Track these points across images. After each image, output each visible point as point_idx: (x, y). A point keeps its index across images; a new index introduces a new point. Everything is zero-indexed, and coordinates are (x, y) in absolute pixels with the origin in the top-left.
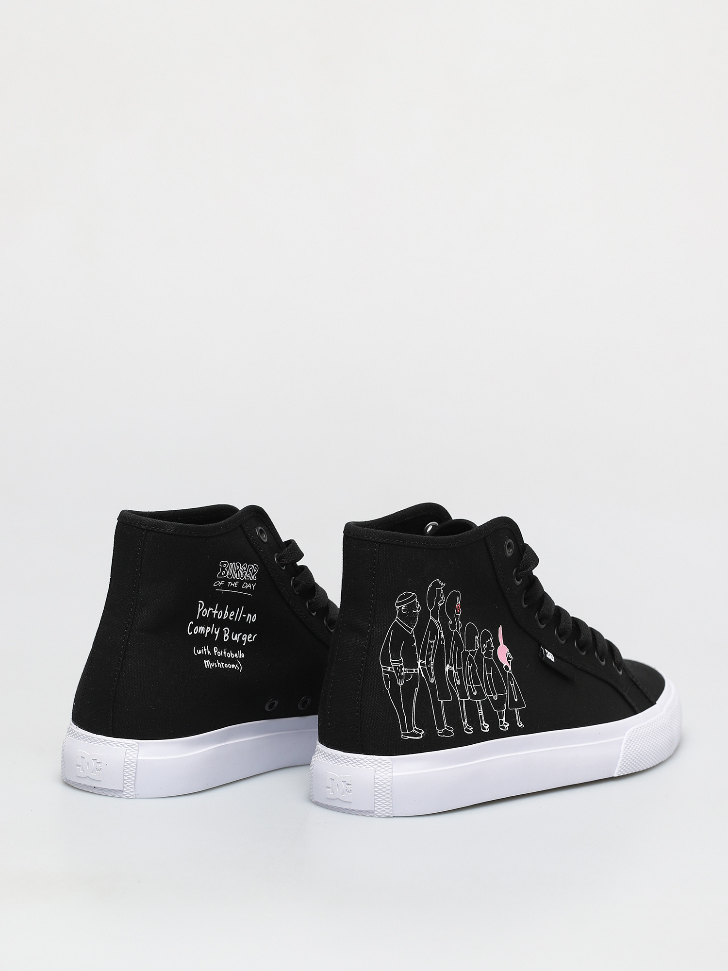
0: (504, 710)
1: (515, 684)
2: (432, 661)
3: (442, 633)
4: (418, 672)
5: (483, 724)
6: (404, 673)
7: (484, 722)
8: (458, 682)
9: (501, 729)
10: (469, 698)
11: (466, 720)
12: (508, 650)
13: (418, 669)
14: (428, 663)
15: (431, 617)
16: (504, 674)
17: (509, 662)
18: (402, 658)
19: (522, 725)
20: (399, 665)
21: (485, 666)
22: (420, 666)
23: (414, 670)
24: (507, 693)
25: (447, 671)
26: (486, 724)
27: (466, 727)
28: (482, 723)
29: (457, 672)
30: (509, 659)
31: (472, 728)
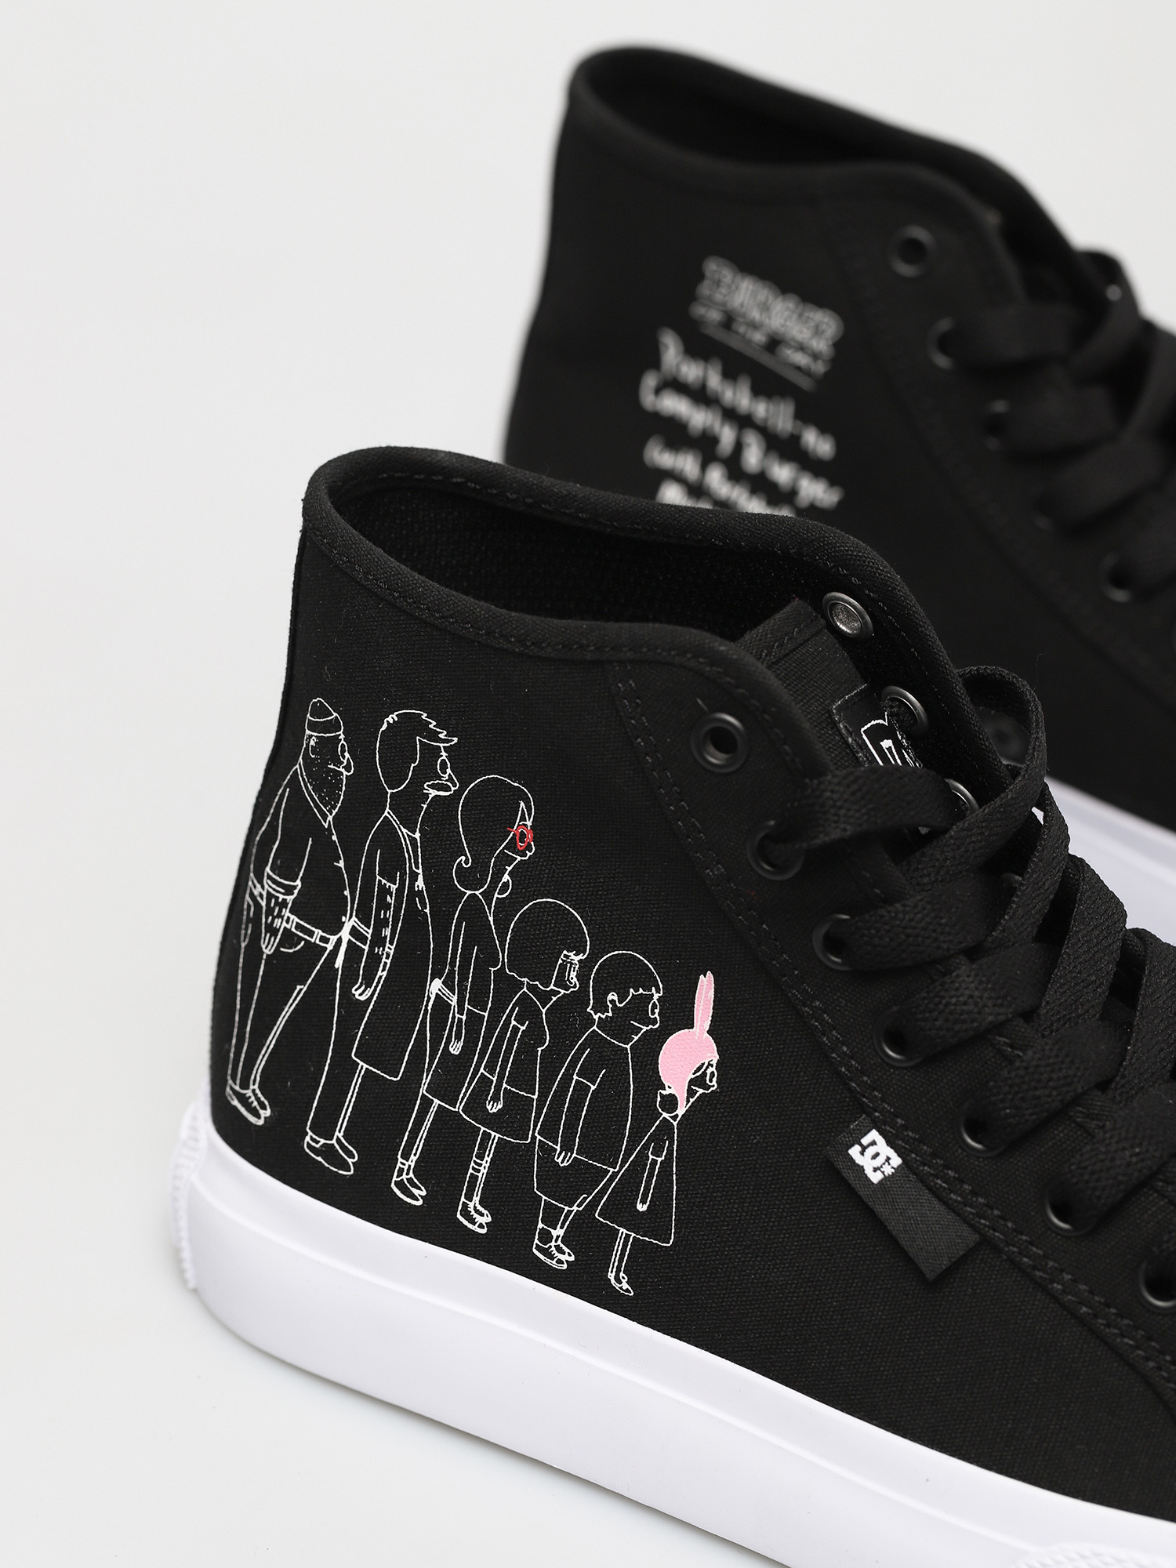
0: (575, 1208)
1: (666, 1164)
2: (391, 943)
3: (420, 877)
4: (330, 947)
5: (471, 1205)
6: (284, 924)
7: (476, 1199)
8: (456, 1049)
9: (535, 1251)
10: (459, 1108)
11: (413, 1158)
12: (715, 1058)
13: (333, 939)
14: (378, 941)
15: (387, 810)
16: (646, 1113)
17: (691, 1093)
18: (298, 883)
19: (625, 1286)
20: (281, 897)
21: (579, 1053)
22: (345, 934)
23: (318, 933)
24: (616, 1171)
25: (433, 997)
26: (479, 1208)
27: (404, 1177)
28: (469, 1198)
29: (464, 1018)
30: (699, 1081)
31: (424, 1193)
